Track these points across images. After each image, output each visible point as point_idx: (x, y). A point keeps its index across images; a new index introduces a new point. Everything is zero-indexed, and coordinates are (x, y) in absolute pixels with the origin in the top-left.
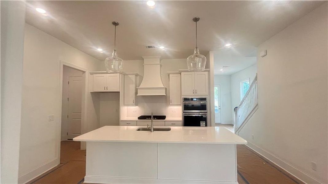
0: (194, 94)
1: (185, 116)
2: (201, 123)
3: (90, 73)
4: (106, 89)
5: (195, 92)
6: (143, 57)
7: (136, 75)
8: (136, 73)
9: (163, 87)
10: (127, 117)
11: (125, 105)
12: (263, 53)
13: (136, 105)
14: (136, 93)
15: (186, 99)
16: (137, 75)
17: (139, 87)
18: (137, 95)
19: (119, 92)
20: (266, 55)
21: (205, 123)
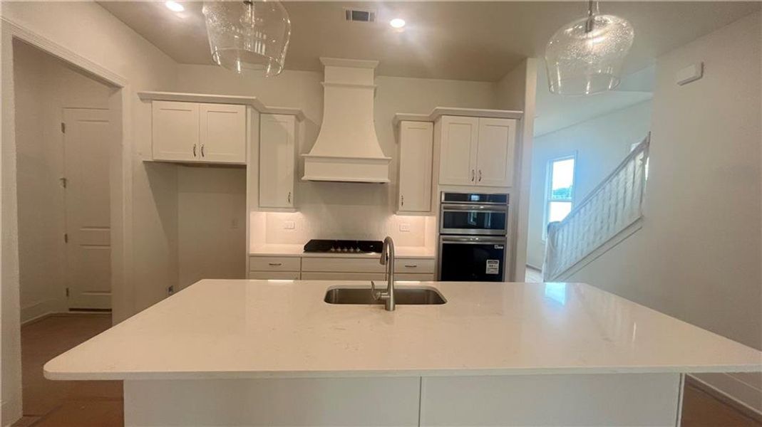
0: (473, 183)
1: (444, 245)
2: (488, 265)
3: (138, 94)
4: (198, 151)
5: (476, 176)
6: (321, 58)
7: (297, 117)
8: (299, 109)
9: (383, 157)
10: (267, 243)
11: (261, 208)
12: (692, 71)
13: (297, 208)
14: (299, 171)
15: (450, 197)
16: (299, 117)
17: (310, 154)
18: (303, 178)
19: (243, 167)
20: (699, 78)
21: (498, 265)
